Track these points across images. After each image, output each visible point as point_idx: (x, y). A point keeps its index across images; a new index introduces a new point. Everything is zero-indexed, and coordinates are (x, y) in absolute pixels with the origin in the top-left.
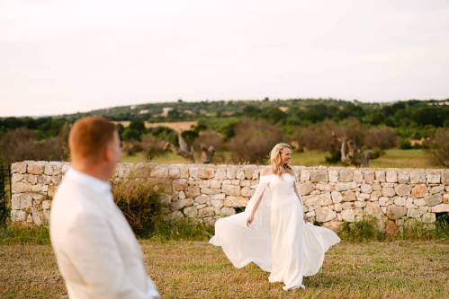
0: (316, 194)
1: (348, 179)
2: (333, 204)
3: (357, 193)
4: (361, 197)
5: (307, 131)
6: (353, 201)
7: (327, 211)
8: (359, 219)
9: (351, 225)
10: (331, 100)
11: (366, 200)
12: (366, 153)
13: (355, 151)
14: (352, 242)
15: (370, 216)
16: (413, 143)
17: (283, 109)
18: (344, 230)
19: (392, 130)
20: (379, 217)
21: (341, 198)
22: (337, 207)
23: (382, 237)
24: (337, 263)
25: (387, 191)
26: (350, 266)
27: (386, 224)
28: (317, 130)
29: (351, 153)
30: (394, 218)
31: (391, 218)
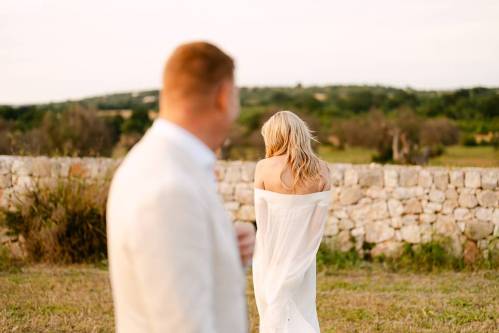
0: (366, 204)
1: (411, 182)
2: (390, 217)
3: (424, 203)
4: (429, 209)
5: (349, 123)
6: (418, 214)
7: (381, 227)
8: (427, 238)
9: (415, 248)
10: (378, 87)
11: (436, 213)
12: (424, 150)
13: (411, 148)
14: (418, 271)
15: (442, 235)
16: (479, 139)
17: (320, 97)
18: (405, 254)
19: (454, 123)
20: (454, 236)
21: (401, 210)
22: (396, 221)
23: (458, 265)
24: (399, 305)
25: (466, 200)
26: (419, 312)
27: (464, 247)
28: (362, 122)
29: (406, 150)
30: (475, 237)
31: (472, 238)
